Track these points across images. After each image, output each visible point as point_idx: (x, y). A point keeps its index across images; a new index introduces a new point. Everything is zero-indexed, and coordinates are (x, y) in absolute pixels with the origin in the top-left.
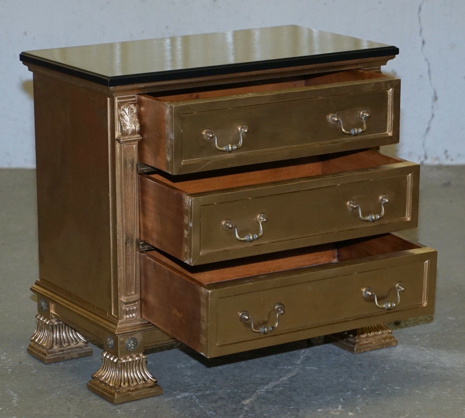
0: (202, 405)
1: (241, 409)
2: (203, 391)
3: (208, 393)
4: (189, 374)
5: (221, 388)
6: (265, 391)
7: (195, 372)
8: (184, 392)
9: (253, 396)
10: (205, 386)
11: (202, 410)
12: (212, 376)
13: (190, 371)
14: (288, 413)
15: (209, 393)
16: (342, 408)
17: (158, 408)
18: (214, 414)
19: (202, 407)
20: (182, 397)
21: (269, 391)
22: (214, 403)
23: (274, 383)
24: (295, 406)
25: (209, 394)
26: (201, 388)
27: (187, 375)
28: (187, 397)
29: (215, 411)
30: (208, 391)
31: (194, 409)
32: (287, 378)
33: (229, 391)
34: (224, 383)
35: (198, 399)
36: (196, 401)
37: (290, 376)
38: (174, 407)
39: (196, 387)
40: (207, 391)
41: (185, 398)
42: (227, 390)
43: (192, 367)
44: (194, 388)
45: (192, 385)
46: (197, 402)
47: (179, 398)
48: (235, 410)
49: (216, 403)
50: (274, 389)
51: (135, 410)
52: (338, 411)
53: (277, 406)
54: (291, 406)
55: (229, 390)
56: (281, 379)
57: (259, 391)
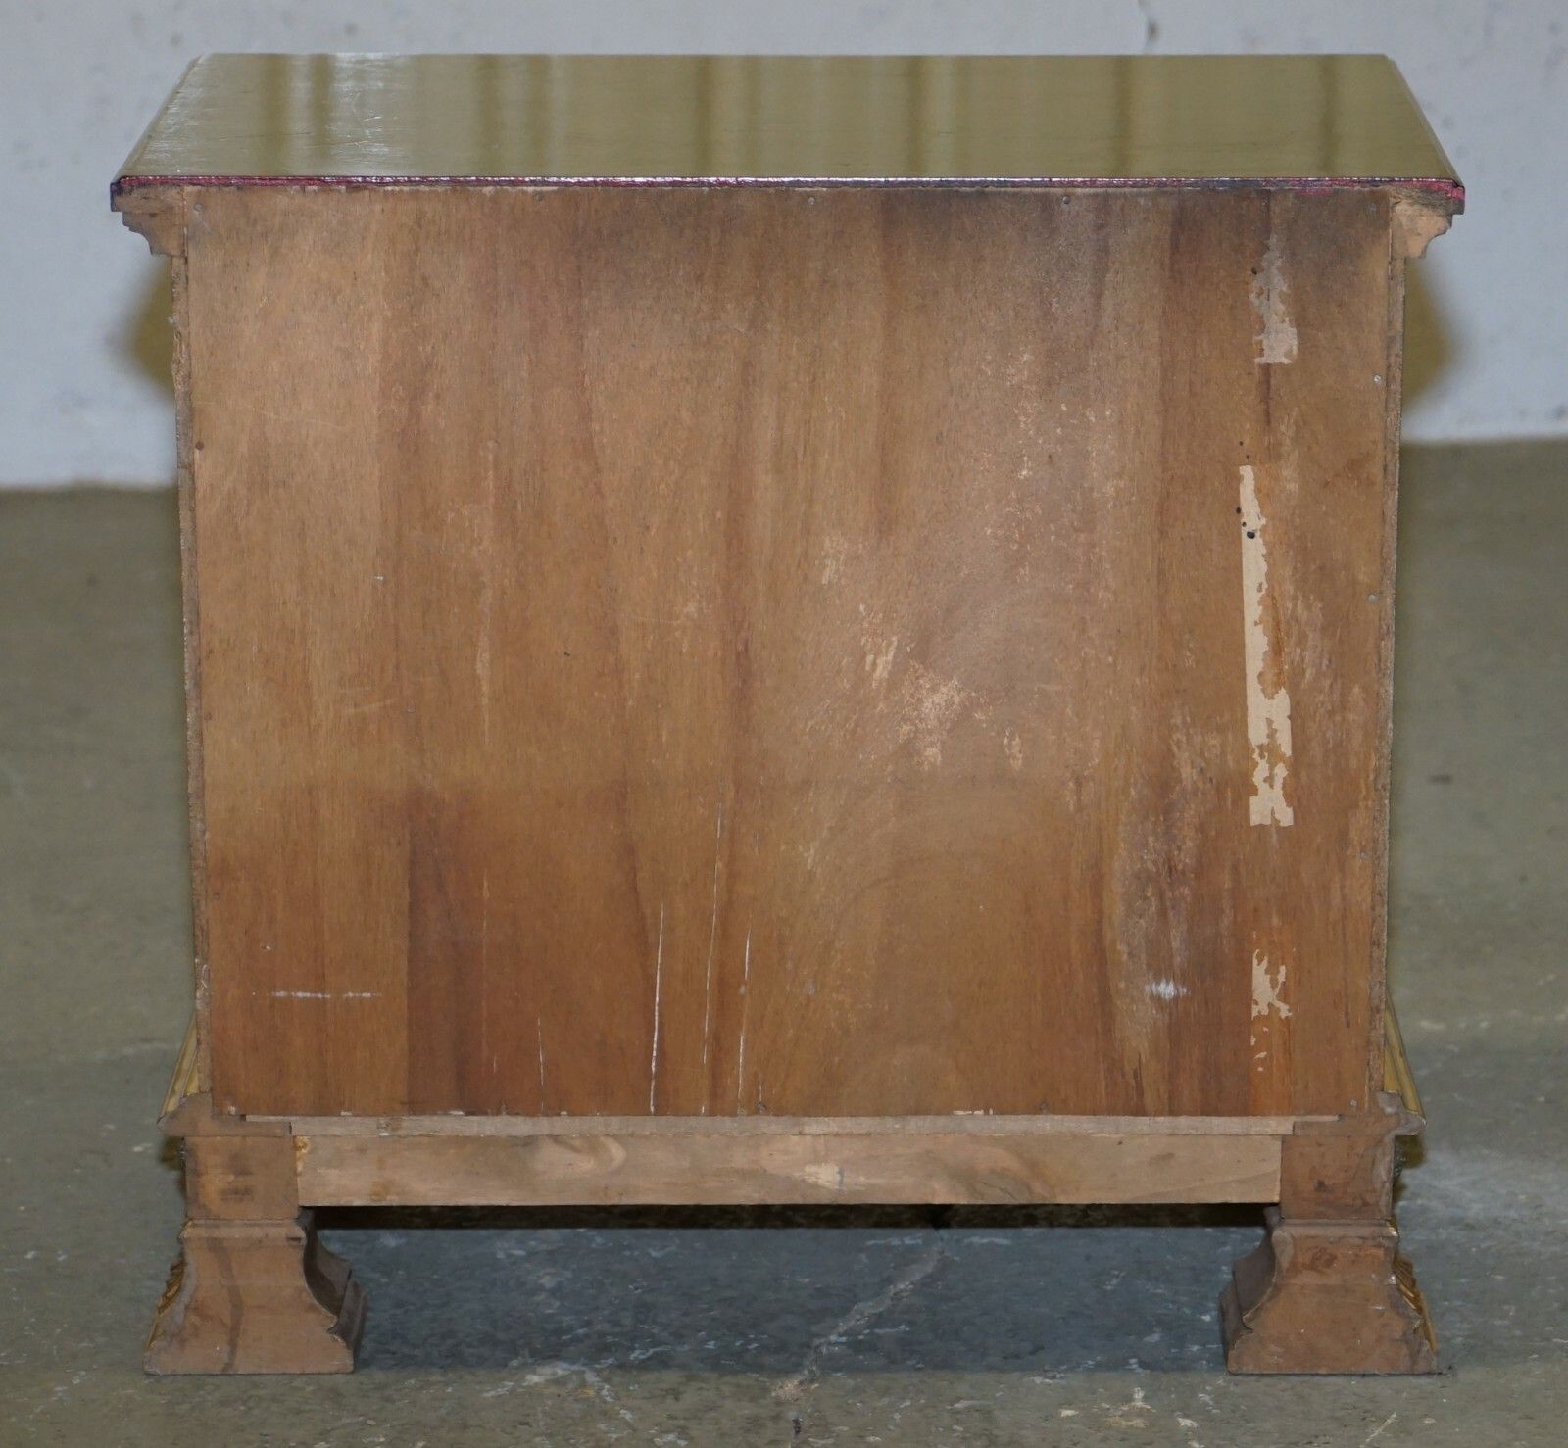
0: (629, 1408)
1: (777, 1418)
2: (617, 1351)
3: (636, 1358)
4: (547, 1282)
5: (679, 1337)
6: (844, 1339)
7: (569, 1274)
8: (549, 1357)
9: (806, 1362)
10: (617, 1330)
11: (635, 1431)
12: (637, 1289)
13: (548, 1270)
14: (955, 1427)
15: (642, 1357)
16: (1145, 1399)
17: (465, 1427)
18: (683, 1443)
19: (628, 1416)
20: (547, 1381)
21: (861, 1342)
22: (670, 1400)
23: (868, 1308)
24: (972, 1398)
25: (643, 1361)
26: (609, 1339)
27: (541, 1288)
28: (562, 1377)
29: (683, 1432)
30: (637, 1352)
31: (602, 1427)
32: (907, 1284)
33: (711, 1345)
34: (686, 1314)
35: (607, 1387)
36: (604, 1392)
37: (917, 1277)
38: (527, 1424)
39: (587, 1336)
40: (633, 1349)
41: (558, 1382)
42: (704, 1342)
43: (550, 1253)
44: (578, 1340)
45: (571, 1329)
46: (608, 1399)
47: (536, 1384)
48: (755, 1424)
49: (677, 1399)
50: (877, 1331)
51: (382, 1440)
52: (1140, 1413)
53: (908, 1403)
54: (959, 1399)
55: (713, 1342)
56: (892, 1290)
57: (823, 1340)
